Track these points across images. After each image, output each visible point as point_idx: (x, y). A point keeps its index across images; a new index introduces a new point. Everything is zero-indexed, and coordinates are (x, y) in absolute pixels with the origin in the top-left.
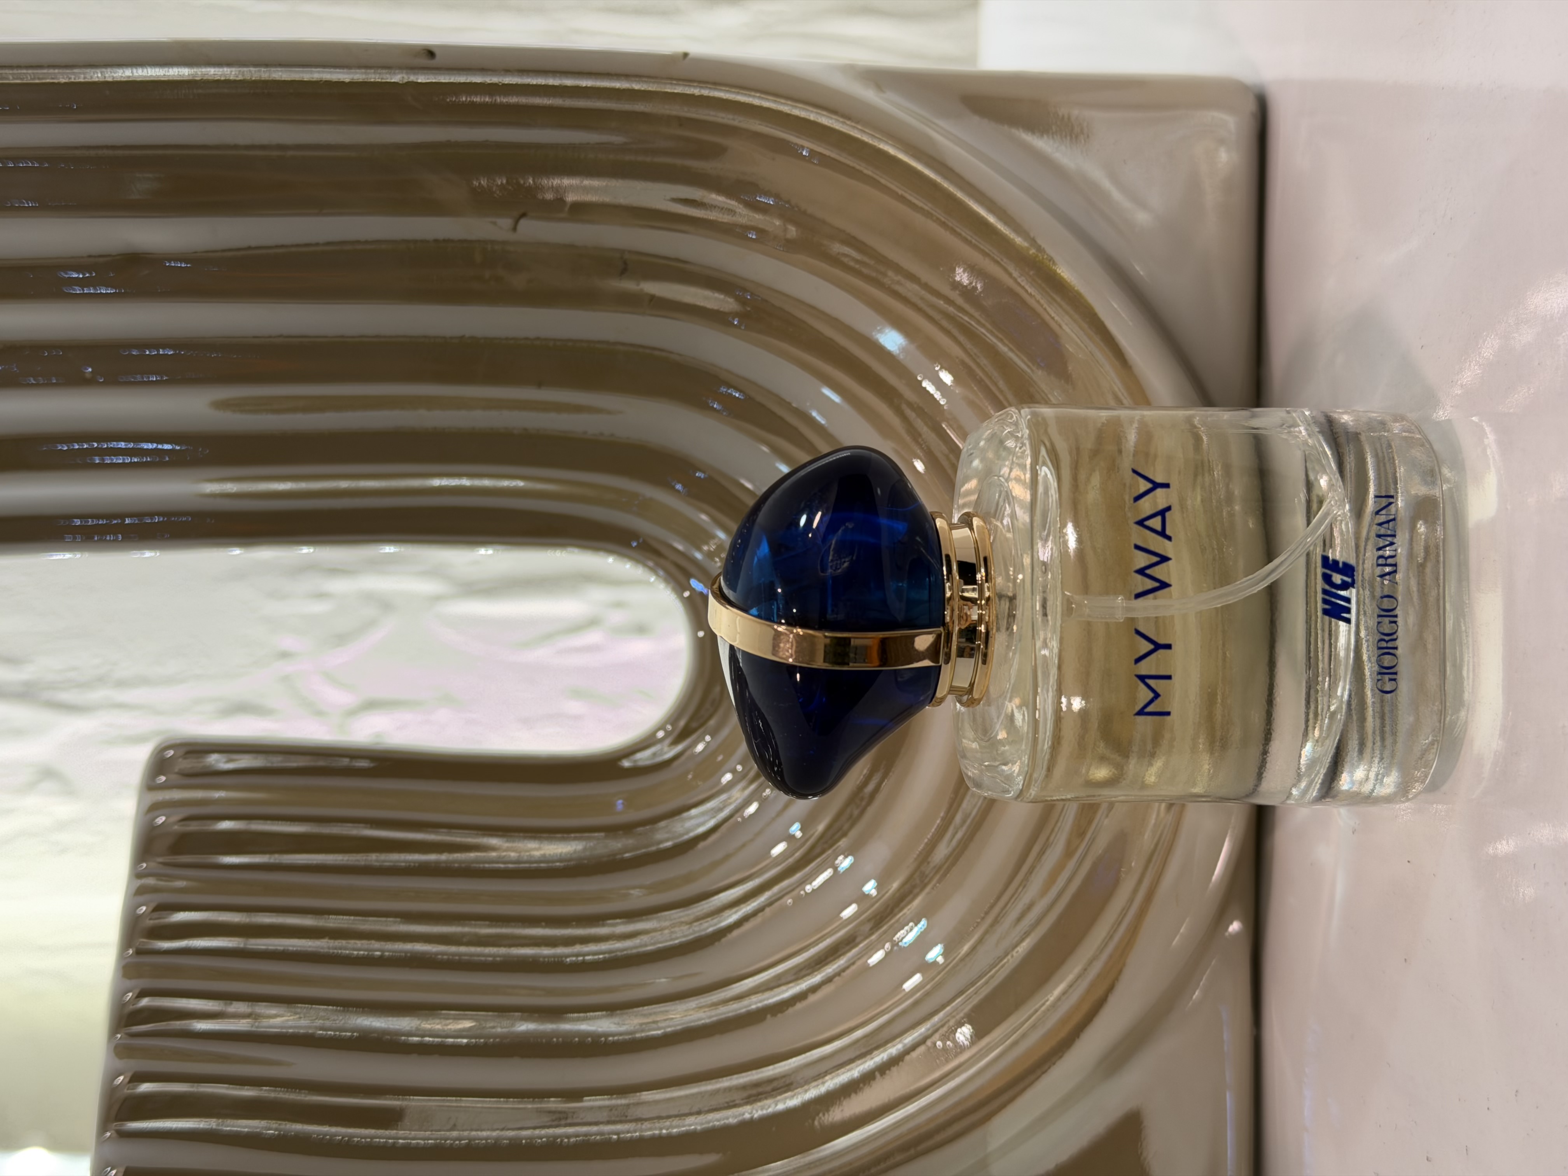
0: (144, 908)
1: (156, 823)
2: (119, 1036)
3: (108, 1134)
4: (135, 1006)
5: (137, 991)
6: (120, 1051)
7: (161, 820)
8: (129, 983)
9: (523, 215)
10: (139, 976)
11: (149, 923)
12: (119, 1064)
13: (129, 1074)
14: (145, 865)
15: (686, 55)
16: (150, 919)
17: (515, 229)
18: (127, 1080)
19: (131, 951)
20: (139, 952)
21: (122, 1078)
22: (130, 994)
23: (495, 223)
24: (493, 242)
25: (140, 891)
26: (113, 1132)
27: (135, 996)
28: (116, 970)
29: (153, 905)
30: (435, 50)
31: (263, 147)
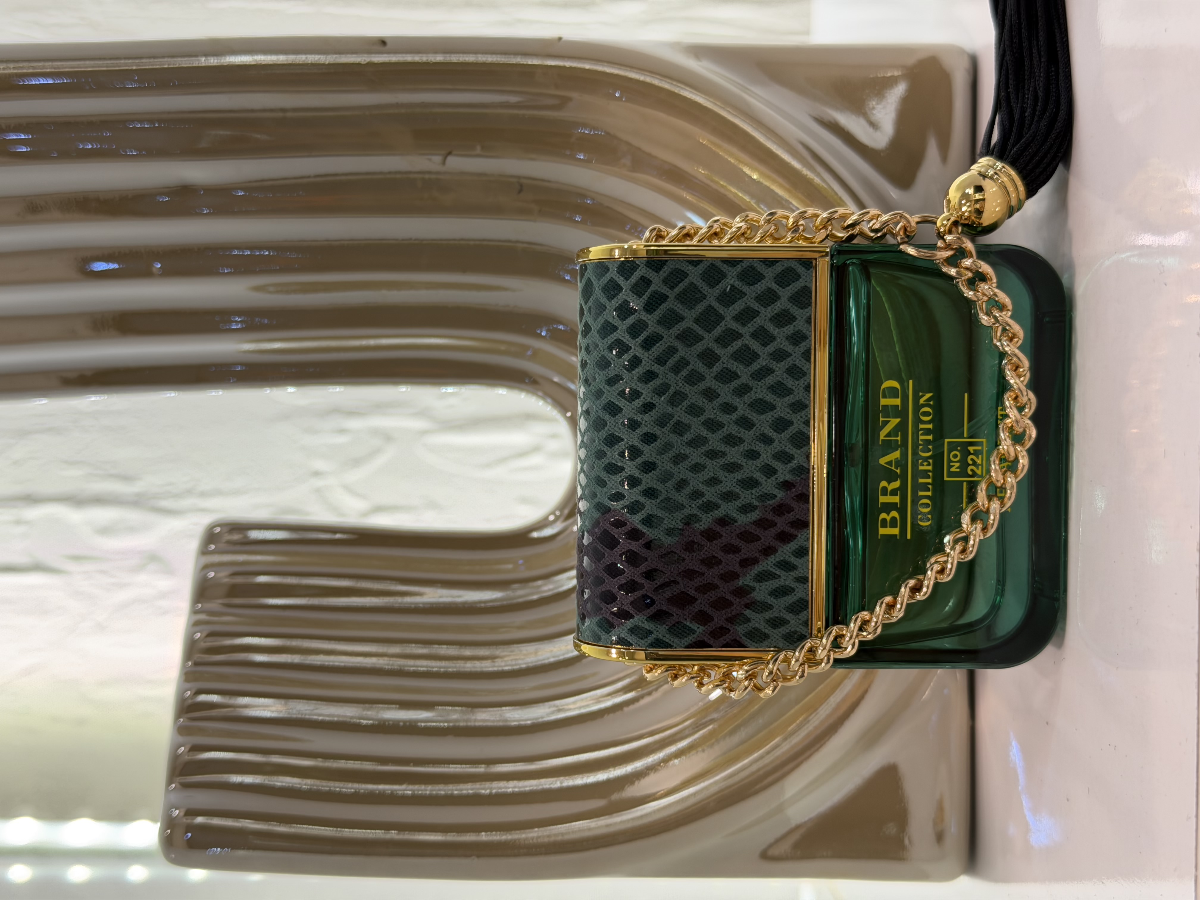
0: (198, 635)
1: (207, 577)
2: (182, 720)
3: (173, 785)
4: (193, 701)
5: (194, 691)
6: (181, 730)
7: (212, 574)
8: (188, 685)
9: (450, 153)
10: (196, 680)
11: (203, 645)
12: (181, 739)
13: (188, 747)
14: (200, 605)
15: (560, 39)
16: (205, 642)
17: (444, 163)
18: (187, 749)
19: (190, 663)
20: (196, 664)
21: (183, 748)
22: (189, 693)
23: (430, 160)
24: (429, 172)
25: (197, 624)
26: (177, 784)
27: (193, 693)
28: (180, 676)
29: (205, 634)
30: (388, 41)
31: (272, 110)
